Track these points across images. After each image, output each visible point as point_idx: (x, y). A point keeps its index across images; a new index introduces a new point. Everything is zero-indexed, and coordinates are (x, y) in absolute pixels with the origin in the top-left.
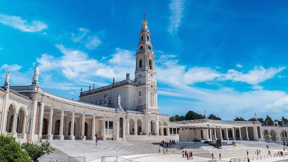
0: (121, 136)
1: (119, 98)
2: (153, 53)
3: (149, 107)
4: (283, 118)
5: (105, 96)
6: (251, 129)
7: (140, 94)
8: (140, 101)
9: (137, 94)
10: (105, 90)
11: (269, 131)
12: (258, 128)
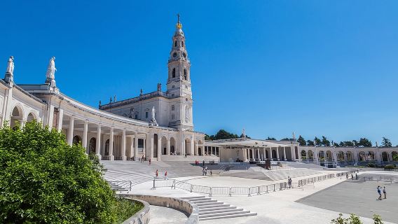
0: (156, 156)
1: (153, 110)
2: (188, 61)
3: (183, 123)
4: (316, 139)
5: (132, 110)
6: (288, 149)
7: (173, 108)
8: (173, 116)
9: (170, 108)
10: (131, 103)
11: (307, 152)
12: (296, 148)
